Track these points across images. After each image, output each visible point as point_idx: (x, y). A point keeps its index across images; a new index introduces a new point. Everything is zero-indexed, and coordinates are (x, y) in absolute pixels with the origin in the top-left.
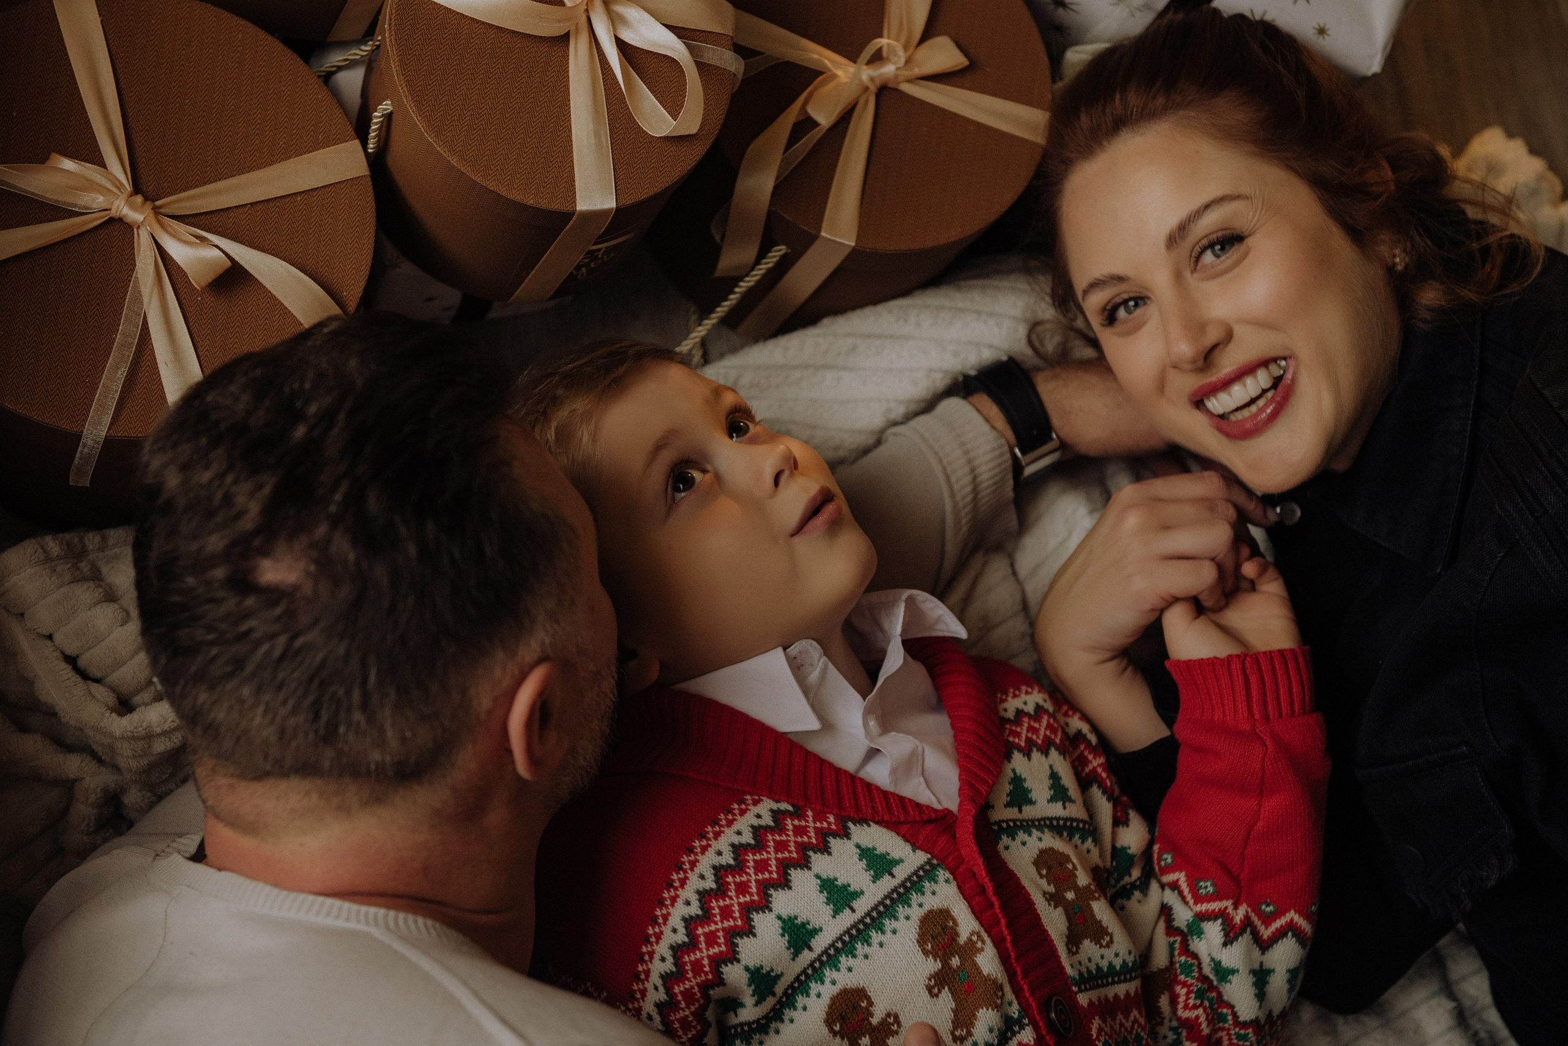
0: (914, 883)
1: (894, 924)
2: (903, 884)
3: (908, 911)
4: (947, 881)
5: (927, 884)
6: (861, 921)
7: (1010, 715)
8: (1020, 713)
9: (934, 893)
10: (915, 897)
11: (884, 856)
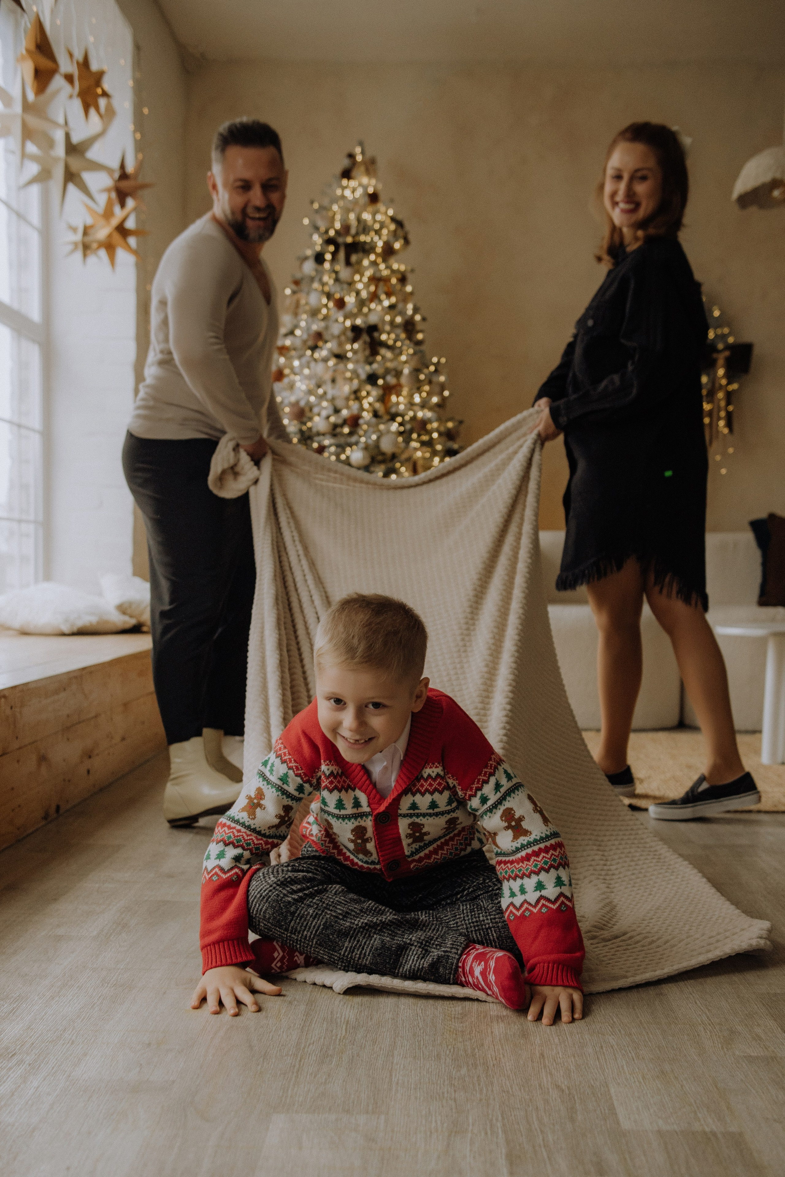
0: (362, 815)
1: (348, 822)
2: (358, 814)
3: (354, 822)
4: (371, 820)
5: (364, 817)
6: (340, 815)
7: (425, 776)
8: (429, 776)
9: (365, 821)
10: (359, 819)
11: (359, 802)
